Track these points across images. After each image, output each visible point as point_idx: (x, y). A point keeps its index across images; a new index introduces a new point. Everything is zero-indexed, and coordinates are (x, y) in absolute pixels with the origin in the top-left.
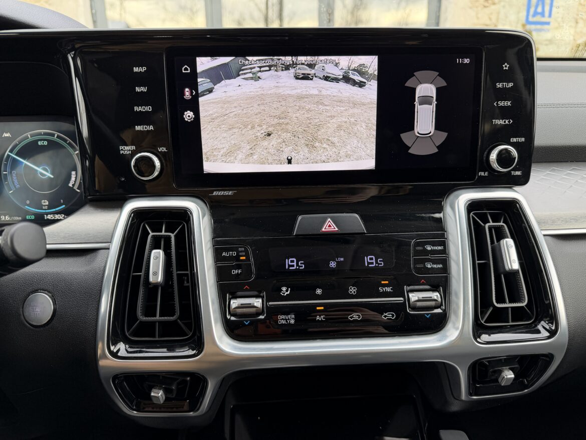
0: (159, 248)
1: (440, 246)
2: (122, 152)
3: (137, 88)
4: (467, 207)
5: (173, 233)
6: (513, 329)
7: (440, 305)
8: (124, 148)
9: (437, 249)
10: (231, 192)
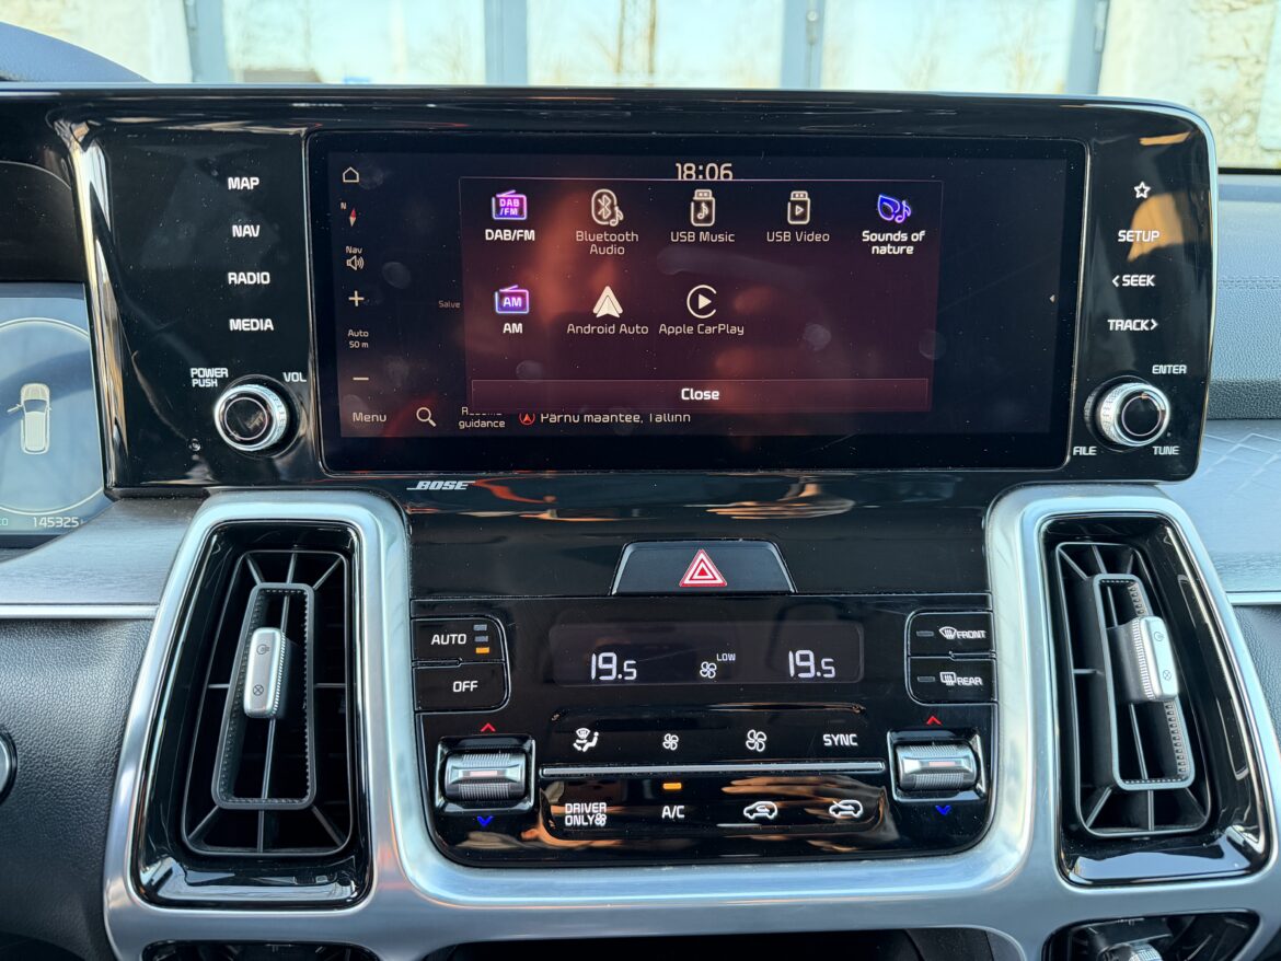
1: (977, 630)
2: (195, 382)
3: (235, 227)
4: (1046, 533)
5: (311, 584)
6: (1155, 844)
7: (973, 781)
8: (201, 373)
9: (969, 637)
10: (460, 483)
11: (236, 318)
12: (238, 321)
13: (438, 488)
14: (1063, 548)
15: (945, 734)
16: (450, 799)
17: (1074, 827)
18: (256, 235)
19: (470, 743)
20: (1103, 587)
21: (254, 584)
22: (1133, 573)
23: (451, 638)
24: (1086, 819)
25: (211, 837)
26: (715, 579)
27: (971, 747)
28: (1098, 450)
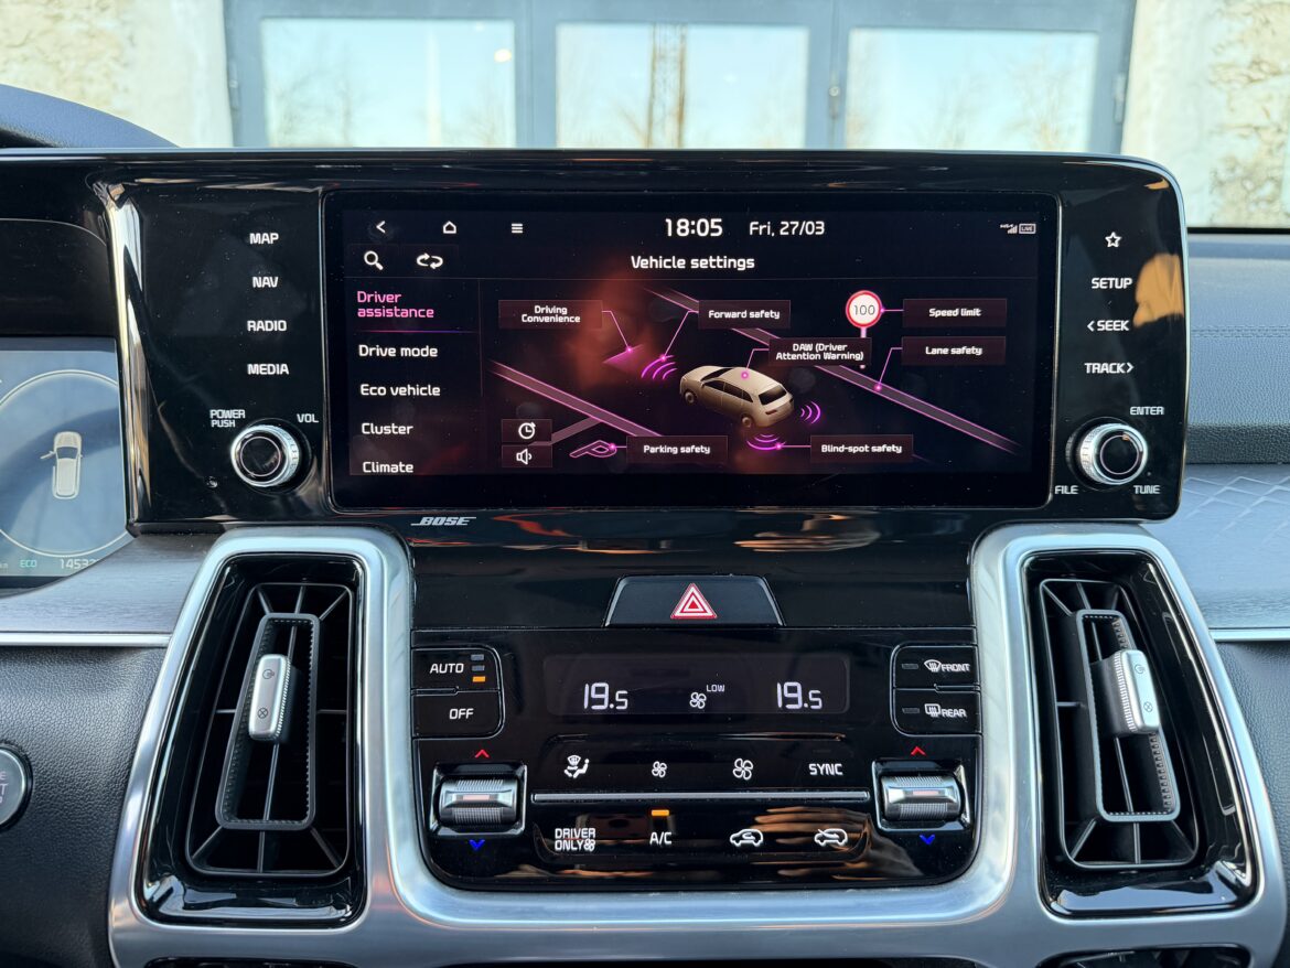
1: (961, 663)
2: (214, 423)
3: (255, 279)
4: (1028, 568)
5: (318, 616)
6: (1143, 879)
7: (958, 811)
8: (220, 414)
9: (953, 670)
10: (462, 519)
11: (253, 363)
12: (256, 365)
13: (441, 524)
14: (1047, 584)
15: (931, 765)
16: (443, 822)
17: (1059, 859)
18: (275, 286)
19: (464, 769)
20: (1087, 622)
21: (263, 614)
22: (1117, 609)
23: (449, 667)
24: (1070, 850)
25: (213, 858)
26: (705, 611)
27: (955, 778)
28: (1080, 489)
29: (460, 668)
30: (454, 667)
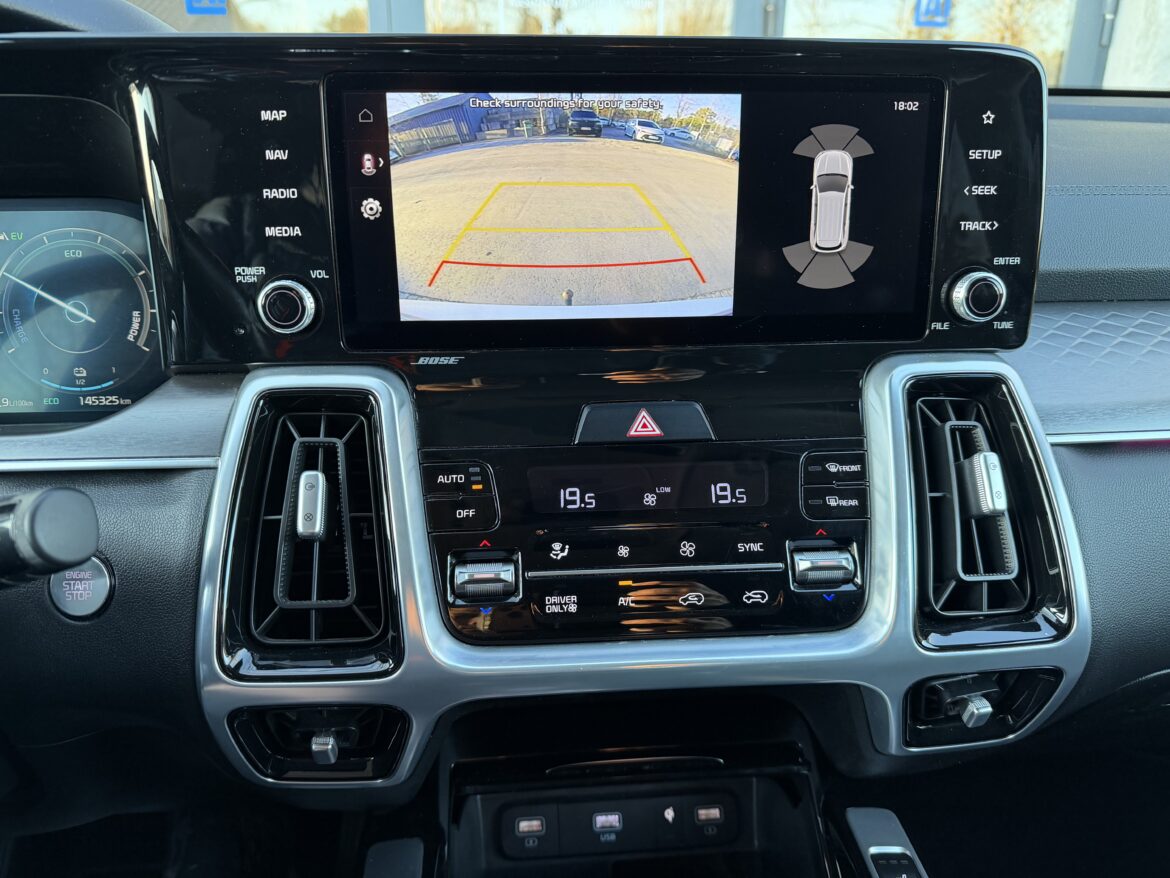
0: (314, 467)
1: (854, 465)
2: (238, 279)
3: (267, 152)
4: (908, 389)
5: (341, 439)
6: (985, 622)
7: (851, 576)
8: (244, 271)
9: (848, 470)
10: (453, 359)
11: (270, 227)
12: (273, 228)
13: (436, 362)
14: (922, 402)
15: (831, 543)
16: (458, 596)
17: (927, 609)
18: (285, 158)
19: (470, 556)
20: (953, 431)
21: (295, 439)
22: (976, 420)
23: (452, 478)
24: (936, 604)
27: (850, 552)
28: (951, 326)
29: (460, 478)
30: (457, 478)
